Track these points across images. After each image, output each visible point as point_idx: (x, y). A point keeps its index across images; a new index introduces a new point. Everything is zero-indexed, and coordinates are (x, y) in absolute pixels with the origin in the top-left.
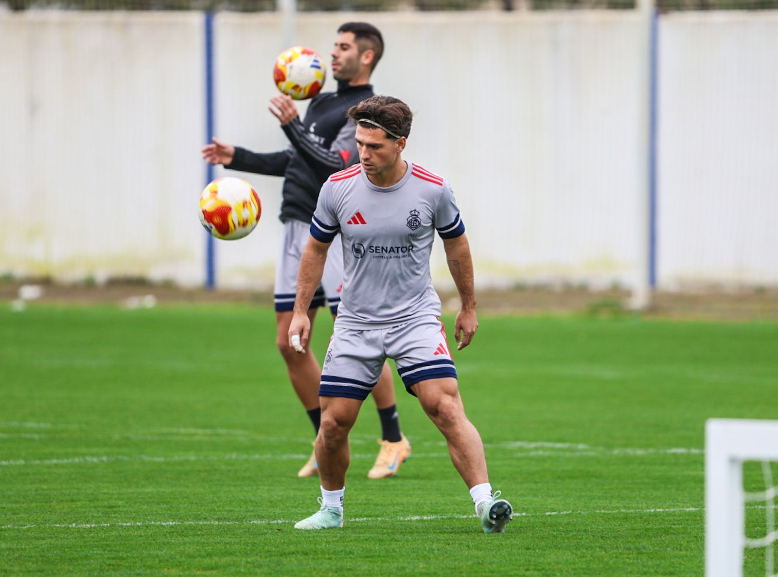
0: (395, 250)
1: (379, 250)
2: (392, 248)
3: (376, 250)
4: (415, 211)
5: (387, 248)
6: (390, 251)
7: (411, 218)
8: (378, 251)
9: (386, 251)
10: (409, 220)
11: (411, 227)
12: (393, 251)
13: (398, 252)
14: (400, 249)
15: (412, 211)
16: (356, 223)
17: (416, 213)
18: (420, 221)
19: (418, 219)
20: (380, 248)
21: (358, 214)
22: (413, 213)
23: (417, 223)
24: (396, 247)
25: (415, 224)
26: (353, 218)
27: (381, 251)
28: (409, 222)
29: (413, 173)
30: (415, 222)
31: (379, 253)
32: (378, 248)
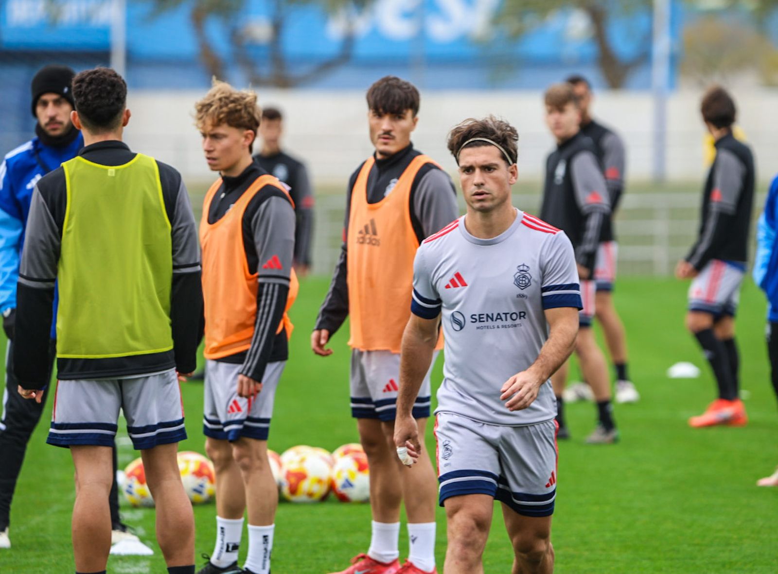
0: (503, 316)
1: (483, 318)
2: (499, 314)
3: (480, 318)
4: (524, 265)
5: (492, 314)
6: (497, 319)
7: (519, 274)
8: (482, 320)
9: (492, 319)
10: (516, 276)
11: (518, 286)
12: (501, 319)
13: (506, 320)
14: (508, 316)
15: (519, 266)
16: (455, 285)
17: (525, 268)
18: (529, 277)
19: (527, 275)
20: (485, 316)
21: (458, 276)
22: (521, 268)
23: (527, 281)
24: (504, 314)
25: (524, 282)
26: (452, 281)
27: (485, 319)
28: (516, 280)
29: (523, 222)
30: (524, 279)
31: (484, 321)
32: (481, 316)
